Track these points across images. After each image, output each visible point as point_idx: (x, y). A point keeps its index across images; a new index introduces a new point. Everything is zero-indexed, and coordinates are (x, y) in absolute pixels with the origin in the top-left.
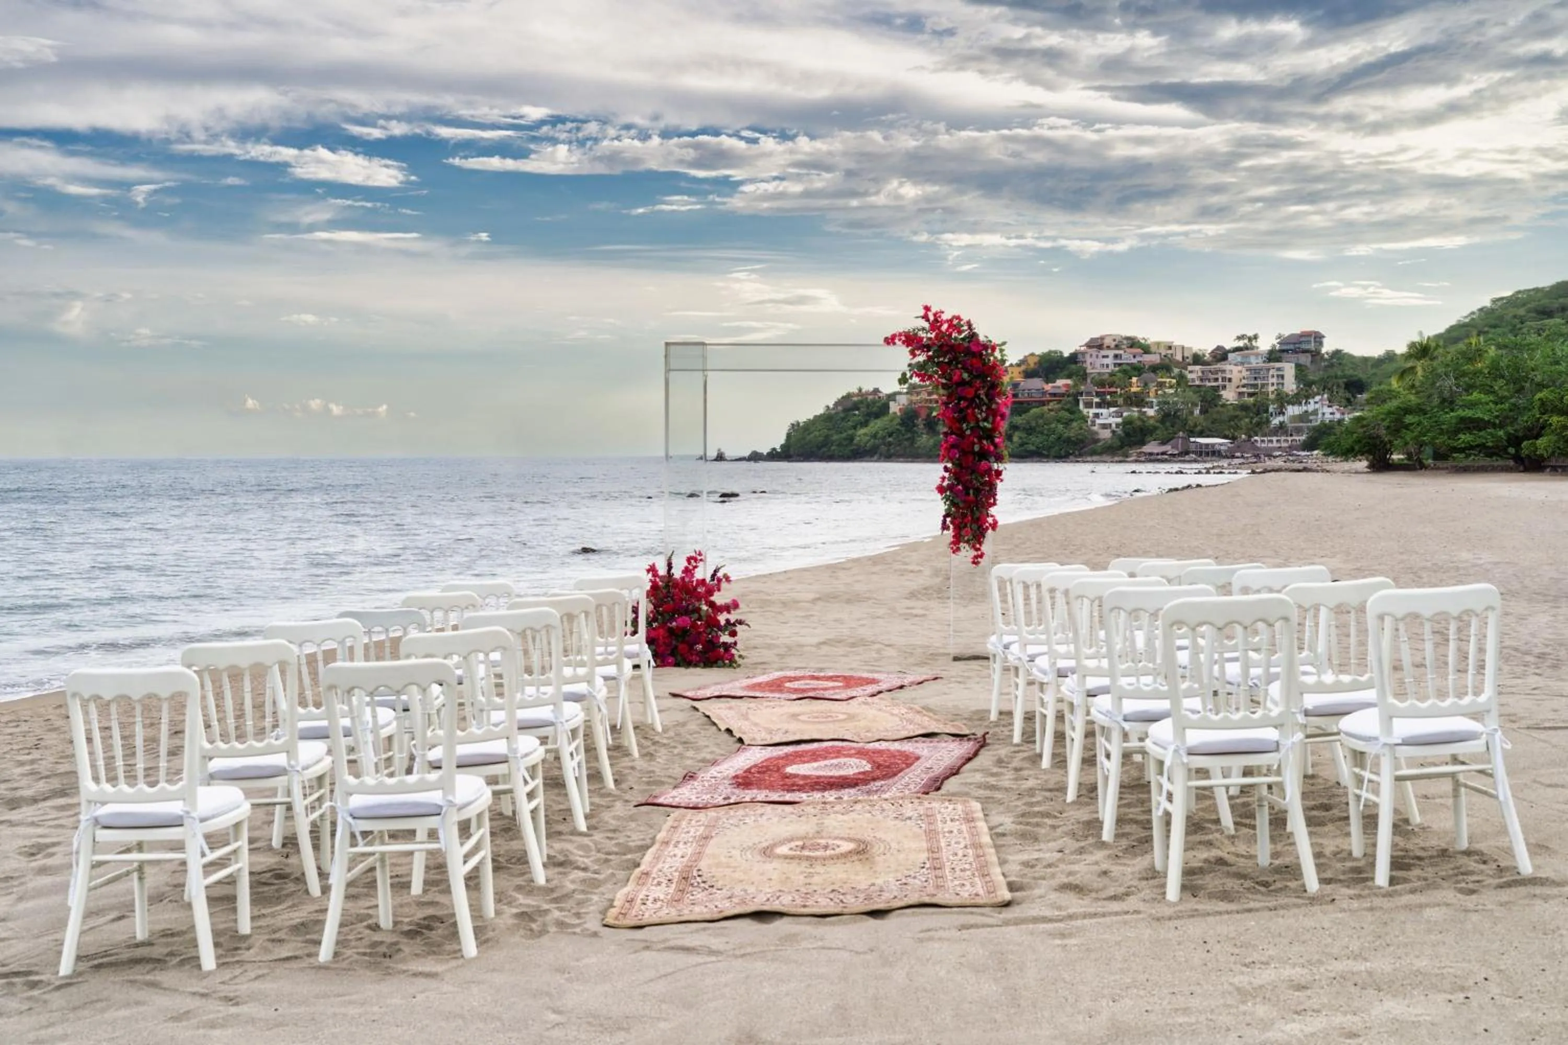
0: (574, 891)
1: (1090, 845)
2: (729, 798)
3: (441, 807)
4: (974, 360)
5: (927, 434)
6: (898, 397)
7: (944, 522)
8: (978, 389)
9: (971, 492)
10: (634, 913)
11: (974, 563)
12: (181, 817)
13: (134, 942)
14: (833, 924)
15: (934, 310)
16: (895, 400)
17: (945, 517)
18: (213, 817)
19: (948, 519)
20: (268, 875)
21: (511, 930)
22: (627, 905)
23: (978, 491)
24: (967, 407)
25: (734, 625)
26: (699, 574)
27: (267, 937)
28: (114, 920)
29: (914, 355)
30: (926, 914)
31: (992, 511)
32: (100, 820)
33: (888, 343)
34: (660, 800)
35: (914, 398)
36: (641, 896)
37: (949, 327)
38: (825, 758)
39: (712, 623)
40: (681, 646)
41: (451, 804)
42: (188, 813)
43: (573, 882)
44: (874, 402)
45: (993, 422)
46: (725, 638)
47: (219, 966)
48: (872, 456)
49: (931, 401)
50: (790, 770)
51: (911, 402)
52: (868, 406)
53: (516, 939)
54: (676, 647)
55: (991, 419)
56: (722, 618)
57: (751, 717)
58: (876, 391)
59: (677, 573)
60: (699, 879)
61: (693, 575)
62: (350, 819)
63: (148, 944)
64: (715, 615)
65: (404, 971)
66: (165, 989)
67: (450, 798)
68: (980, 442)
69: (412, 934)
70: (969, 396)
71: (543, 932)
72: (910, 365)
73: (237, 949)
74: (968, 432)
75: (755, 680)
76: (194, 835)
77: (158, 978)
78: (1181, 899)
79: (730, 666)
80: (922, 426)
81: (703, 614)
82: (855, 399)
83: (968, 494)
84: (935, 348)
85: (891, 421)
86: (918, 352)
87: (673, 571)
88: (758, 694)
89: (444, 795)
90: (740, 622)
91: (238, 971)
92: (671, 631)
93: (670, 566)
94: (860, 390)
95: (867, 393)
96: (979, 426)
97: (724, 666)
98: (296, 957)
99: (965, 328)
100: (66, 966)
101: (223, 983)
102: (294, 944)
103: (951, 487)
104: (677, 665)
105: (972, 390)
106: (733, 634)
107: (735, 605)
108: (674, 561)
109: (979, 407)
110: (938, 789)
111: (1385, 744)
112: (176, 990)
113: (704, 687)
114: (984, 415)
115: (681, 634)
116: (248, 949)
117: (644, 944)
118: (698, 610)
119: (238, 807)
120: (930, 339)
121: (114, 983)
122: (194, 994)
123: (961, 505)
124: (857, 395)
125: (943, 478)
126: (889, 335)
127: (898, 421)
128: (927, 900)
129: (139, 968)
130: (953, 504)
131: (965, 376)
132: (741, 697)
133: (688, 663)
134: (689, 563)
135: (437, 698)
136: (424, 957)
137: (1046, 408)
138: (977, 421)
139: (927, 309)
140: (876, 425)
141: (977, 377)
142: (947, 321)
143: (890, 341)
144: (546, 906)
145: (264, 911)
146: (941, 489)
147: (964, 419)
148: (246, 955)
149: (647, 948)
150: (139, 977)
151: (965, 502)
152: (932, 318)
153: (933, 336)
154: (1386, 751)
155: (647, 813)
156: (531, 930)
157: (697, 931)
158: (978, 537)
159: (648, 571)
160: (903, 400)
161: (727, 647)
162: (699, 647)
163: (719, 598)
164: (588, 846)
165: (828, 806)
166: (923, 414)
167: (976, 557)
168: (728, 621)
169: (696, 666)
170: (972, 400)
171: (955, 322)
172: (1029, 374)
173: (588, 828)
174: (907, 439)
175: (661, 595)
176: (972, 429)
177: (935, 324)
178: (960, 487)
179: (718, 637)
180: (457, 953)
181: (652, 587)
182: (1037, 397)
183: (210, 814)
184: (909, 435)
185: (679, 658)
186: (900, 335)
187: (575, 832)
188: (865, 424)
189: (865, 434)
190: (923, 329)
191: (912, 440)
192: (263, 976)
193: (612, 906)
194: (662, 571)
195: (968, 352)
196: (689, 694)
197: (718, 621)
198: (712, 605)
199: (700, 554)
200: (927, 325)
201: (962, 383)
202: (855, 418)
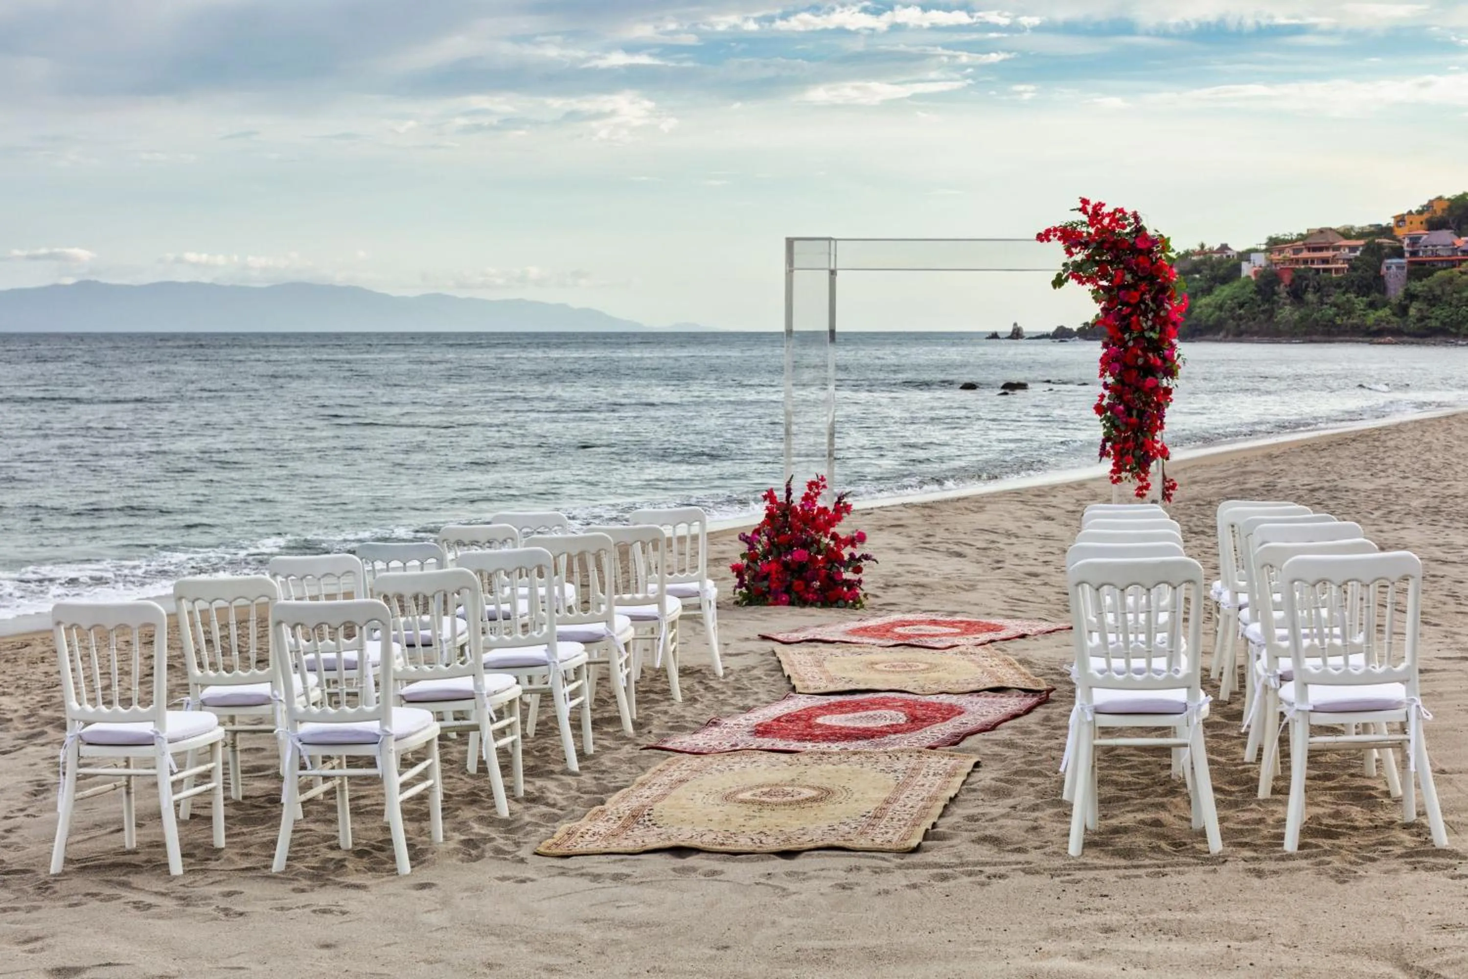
0: (528, 824)
1: (1046, 803)
2: (737, 745)
3: (378, 736)
4: (1141, 258)
5: (1292, 304)
6: (1253, 256)
7: (1103, 447)
8: (1144, 293)
9: (1135, 413)
10: (569, 844)
11: (1138, 495)
12: (152, 737)
13: (122, 850)
14: (741, 861)
15: (1093, 202)
16: (1249, 260)
17: (1105, 441)
18: (184, 738)
19: (1109, 444)
20: (262, 799)
21: (450, 853)
22: (566, 837)
23: (1141, 414)
24: (1131, 315)
25: (859, 560)
26: (820, 503)
27: (236, 851)
28: (112, 832)
29: (1071, 254)
30: (830, 856)
31: (1158, 435)
32: (84, 737)
33: (1042, 241)
34: (668, 745)
35: (1276, 257)
36: (582, 830)
37: (1111, 222)
38: (867, 709)
39: (833, 557)
40: (796, 583)
41: (388, 734)
42: (157, 733)
43: (533, 815)
44: (1220, 262)
45: (1162, 331)
46: (848, 575)
47: (185, 872)
48: (1218, 333)
49: (1297, 261)
50: (820, 720)
51: (1271, 262)
52: (1212, 268)
53: (454, 860)
54: (791, 583)
55: (1158, 329)
56: (846, 553)
57: (826, 664)
58: (1224, 248)
59: (797, 498)
60: (647, 818)
61: (814, 504)
62: (299, 744)
63: (134, 852)
64: (840, 548)
65: (339, 883)
66: (134, 888)
67: (387, 728)
68: (1145, 355)
69: (360, 854)
70: (1133, 301)
71: (478, 858)
72: (1065, 265)
73: (208, 859)
74: (1131, 344)
75: (864, 624)
76: (163, 754)
77: (131, 880)
78: (1083, 853)
79: (853, 606)
80: (1284, 295)
81: (822, 547)
82: (1195, 258)
83: (1131, 415)
84: (1094, 245)
85: (1244, 287)
86: (1074, 250)
87: (792, 498)
88: (854, 640)
89: (382, 725)
90: (867, 557)
91: (198, 877)
92: (786, 566)
93: (789, 492)
94: (1202, 246)
95: (1211, 251)
96: (1144, 336)
97: (846, 605)
98: (254, 868)
99: (1132, 220)
100: (56, 866)
101: (184, 885)
102: (259, 858)
103: (1110, 407)
104: (791, 603)
105: (1137, 295)
106: (858, 570)
107: (861, 538)
108: (793, 485)
109: (1145, 314)
110: (956, 744)
111: (1298, 710)
112: (142, 890)
113: (804, 629)
114: (1150, 323)
115: (800, 570)
116: (217, 860)
117: (561, 871)
118: (818, 542)
119: (210, 731)
120: (1089, 234)
121: (93, 881)
122: (156, 893)
123: (1123, 428)
124: (1199, 254)
125: (1102, 397)
126: (1042, 230)
127: (1252, 287)
128: (841, 843)
129: (117, 871)
130: (1114, 426)
131: (1128, 277)
132: (833, 642)
133: (802, 602)
134: (810, 489)
135: (462, 634)
136: (365, 873)
137: (1456, 270)
138: (1143, 330)
139: (1085, 202)
140: (1224, 292)
141: (1142, 279)
142: (1109, 215)
143: (1043, 237)
144: (493, 835)
145: (245, 830)
146: (1099, 409)
147: (1127, 328)
148: (212, 865)
149: (563, 874)
150: (115, 878)
151: (1126, 424)
152: (1090, 209)
153: (1092, 230)
154: (1299, 717)
155: (649, 757)
156: (470, 855)
157: (615, 861)
158: (1143, 465)
159: (765, 498)
160: (1260, 260)
161: (852, 585)
162: (817, 584)
163: (843, 529)
164: (569, 785)
165: (826, 757)
166: (1287, 278)
167: (1140, 488)
168: (852, 555)
169: (812, 604)
170: (1137, 306)
171: (1118, 215)
172: (1434, 225)
173: (580, 768)
174: (1264, 312)
175: (777, 525)
176: (1135, 339)
177: (1096, 215)
178: (1121, 407)
179: (840, 574)
180: (393, 871)
181: (767, 515)
182: (1444, 253)
183: (180, 735)
184: (1266, 306)
185: (794, 596)
186: (1055, 229)
187: (566, 772)
188: (1208, 291)
189: (1208, 305)
190: (1083, 223)
191: (1271, 314)
192: (220, 881)
193: (552, 837)
194: (781, 496)
195: (1134, 249)
196: (780, 637)
197: (842, 556)
198: (835, 537)
199: (823, 479)
200: (1085, 218)
201: (1122, 287)
202: (1195, 284)
